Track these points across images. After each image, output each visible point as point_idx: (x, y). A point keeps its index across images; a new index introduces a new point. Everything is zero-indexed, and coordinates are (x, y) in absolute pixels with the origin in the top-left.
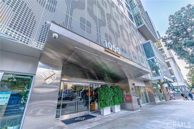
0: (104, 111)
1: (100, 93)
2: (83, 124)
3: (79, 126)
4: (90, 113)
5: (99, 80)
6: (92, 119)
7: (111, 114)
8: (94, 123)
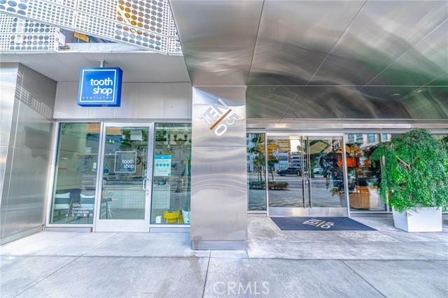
0: (409, 218)
1: (387, 162)
2: (327, 241)
3: (314, 243)
4: (350, 214)
5: (380, 116)
6: (357, 234)
7: (443, 232)
8: (365, 246)
